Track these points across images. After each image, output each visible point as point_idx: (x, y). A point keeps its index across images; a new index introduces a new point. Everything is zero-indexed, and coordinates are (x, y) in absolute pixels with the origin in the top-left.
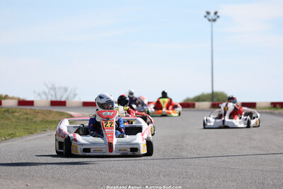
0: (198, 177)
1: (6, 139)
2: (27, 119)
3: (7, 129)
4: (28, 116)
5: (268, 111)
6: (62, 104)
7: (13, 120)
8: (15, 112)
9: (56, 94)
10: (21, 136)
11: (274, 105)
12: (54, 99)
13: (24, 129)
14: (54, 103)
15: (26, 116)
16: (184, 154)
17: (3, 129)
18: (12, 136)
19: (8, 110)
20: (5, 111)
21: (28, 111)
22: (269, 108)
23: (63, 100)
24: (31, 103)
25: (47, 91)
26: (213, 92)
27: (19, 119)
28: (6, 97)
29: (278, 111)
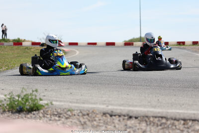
5: (177, 47)
7: (31, 53)
8: (31, 49)
11: (179, 43)
17: (27, 58)
19: (27, 48)
20: (25, 48)
21: (39, 48)
22: (176, 45)
26: (141, 37)
27: (34, 53)
28: (24, 41)
29: (182, 47)
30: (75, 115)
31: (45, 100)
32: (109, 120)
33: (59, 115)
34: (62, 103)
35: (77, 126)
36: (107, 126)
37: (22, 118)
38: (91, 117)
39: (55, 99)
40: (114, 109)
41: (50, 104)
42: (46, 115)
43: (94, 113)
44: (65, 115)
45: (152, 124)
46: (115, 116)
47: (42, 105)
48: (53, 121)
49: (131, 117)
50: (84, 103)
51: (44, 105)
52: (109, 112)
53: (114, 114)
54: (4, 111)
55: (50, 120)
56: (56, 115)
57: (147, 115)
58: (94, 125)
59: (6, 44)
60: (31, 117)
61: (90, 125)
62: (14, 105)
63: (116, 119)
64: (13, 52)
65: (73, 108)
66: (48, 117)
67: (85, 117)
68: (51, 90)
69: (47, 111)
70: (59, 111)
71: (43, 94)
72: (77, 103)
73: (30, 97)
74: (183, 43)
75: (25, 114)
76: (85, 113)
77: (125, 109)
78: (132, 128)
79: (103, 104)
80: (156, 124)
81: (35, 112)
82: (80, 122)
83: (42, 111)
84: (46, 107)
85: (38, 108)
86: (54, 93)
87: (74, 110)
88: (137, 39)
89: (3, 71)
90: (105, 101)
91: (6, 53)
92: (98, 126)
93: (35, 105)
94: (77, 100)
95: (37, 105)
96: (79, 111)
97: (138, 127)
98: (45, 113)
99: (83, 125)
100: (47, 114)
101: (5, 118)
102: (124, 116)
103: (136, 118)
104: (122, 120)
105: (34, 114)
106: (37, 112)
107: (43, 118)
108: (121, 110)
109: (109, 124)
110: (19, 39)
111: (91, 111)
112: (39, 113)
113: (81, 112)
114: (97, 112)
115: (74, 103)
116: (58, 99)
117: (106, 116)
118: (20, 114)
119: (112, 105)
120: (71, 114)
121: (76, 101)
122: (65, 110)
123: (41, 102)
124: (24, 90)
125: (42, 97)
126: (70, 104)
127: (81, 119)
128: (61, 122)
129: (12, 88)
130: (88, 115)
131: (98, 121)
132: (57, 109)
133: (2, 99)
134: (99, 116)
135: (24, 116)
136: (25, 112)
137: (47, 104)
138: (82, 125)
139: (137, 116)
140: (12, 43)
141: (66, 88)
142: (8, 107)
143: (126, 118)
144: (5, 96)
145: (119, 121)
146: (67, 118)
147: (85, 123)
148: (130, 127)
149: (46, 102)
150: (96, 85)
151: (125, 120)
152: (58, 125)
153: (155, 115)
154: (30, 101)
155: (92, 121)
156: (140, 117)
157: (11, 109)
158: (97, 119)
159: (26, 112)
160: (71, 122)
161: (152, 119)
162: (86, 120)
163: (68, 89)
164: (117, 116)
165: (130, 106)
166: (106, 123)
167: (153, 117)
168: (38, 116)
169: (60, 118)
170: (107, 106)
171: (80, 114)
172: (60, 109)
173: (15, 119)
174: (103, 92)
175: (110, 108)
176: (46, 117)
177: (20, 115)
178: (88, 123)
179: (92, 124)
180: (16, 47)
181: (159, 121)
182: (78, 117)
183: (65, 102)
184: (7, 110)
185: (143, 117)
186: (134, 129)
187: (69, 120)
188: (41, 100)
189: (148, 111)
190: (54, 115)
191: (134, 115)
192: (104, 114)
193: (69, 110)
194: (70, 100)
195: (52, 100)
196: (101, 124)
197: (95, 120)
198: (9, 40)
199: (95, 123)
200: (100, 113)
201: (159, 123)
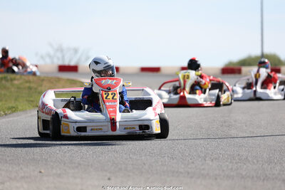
0: (255, 161)
1: (6, 114)
2: (30, 88)
3: (6, 101)
4: (32, 85)
6: (74, 69)
7: (13, 89)
8: (15, 79)
9: (63, 57)
10: (24, 110)
12: (61, 63)
13: (27, 100)
14: (63, 69)
15: (28, 85)
16: (233, 132)
18: (13, 110)
19: (5, 78)
23: (72, 64)
25: (52, 53)
27: (19, 88)
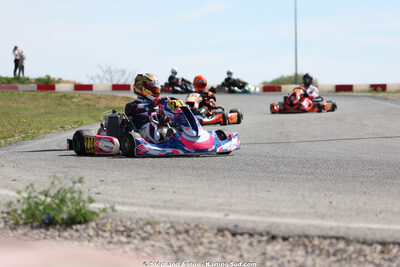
1: (73, 128)
2: (88, 105)
3: (70, 116)
4: (90, 102)
5: (368, 94)
6: (125, 87)
7: (73, 107)
8: (71, 98)
11: (375, 88)
12: (115, 83)
14: (116, 87)
15: (86, 102)
17: (65, 116)
18: (79, 124)
19: (65, 96)
20: (61, 97)
21: (89, 96)
23: (121, 82)
24: (89, 87)
25: (101, 74)
26: (296, 74)
28: (60, 81)
29: (381, 94)
30: (160, 233)
31: (100, 202)
32: (229, 243)
33: (128, 232)
34: (135, 209)
35: (165, 254)
36: (225, 255)
37: (53, 237)
38: (192, 237)
39: (119, 199)
40: (239, 220)
41: (110, 211)
42: (101, 233)
43: (200, 229)
44: (140, 232)
45: (317, 252)
46: (242, 234)
47: (94, 213)
48: (115, 243)
49: (274, 238)
50: (179, 209)
51: (97, 211)
52: (230, 226)
53: (240, 231)
54: (17, 224)
55: (110, 243)
56: (122, 232)
57: (307, 233)
58: (199, 252)
59: (21, 87)
60: (72, 236)
61: (191, 253)
62: (37, 213)
63: (244, 241)
64: (36, 103)
65: (157, 219)
66: (106, 237)
67: (181, 237)
68: (113, 182)
69: (104, 225)
70: (129, 223)
71: (96, 190)
72: (164, 208)
73: (69, 195)
74: (383, 87)
75: (59, 231)
76: (181, 228)
77: (262, 221)
78: (277, 259)
79: (218, 211)
80: (324, 252)
81: (78, 227)
82: (171, 246)
83: (93, 224)
84: (101, 215)
85: (85, 218)
86: (119, 188)
87: (158, 223)
88: (290, 78)
89: (16, 142)
90: (221, 205)
91: (22, 105)
92: (207, 254)
93: (79, 211)
94: (165, 202)
95: (83, 211)
96: (169, 225)
97: (288, 258)
98: (100, 229)
99: (178, 254)
100: (104, 231)
101: (19, 239)
102: (261, 235)
103: (285, 239)
104: (255, 243)
105: (77, 231)
106: (83, 226)
107: (95, 239)
108: (255, 222)
109: (230, 251)
110: (48, 77)
111: (193, 225)
112: (87, 228)
113: (172, 227)
114: (206, 227)
115: (160, 207)
116: (126, 200)
117: (223, 236)
118: (47, 229)
119: (235, 212)
120: (152, 232)
121: (162, 204)
122: (141, 223)
123: (93, 207)
124: (56, 182)
125: (93, 196)
126: (151, 211)
127: (173, 241)
128: (132, 246)
129: (32, 178)
130: (187, 232)
131: (208, 246)
132: (124, 220)
133: (13, 199)
134: (210, 235)
135: (57, 234)
136: (58, 227)
137: (104, 210)
138: (175, 252)
139: (286, 236)
140: (35, 87)
141: (142, 179)
142: (24, 216)
143: (265, 238)
144: (19, 192)
145: (251, 244)
146: (144, 239)
147: (181, 248)
148: (272, 258)
149: (102, 206)
150: (204, 171)
151: (262, 244)
152: (125, 252)
153: (324, 233)
154: (69, 204)
155: (195, 245)
156: (293, 237)
157: (31, 220)
158: (205, 241)
159: (61, 225)
160: (153, 246)
161: (316, 242)
162: (183, 243)
163: (147, 179)
164: (246, 236)
165: (272, 214)
166: (224, 250)
167: (319, 237)
168: (85, 235)
169: (130, 239)
170: (227, 215)
171: (171, 231)
172: (131, 220)
173: (38, 239)
174: (217, 186)
175: (233, 218)
176: (102, 236)
177: (49, 233)
178: (186, 249)
179: (196, 250)
180: (43, 93)
181: (331, 244)
182: (166, 236)
183: (140, 205)
184: (21, 222)
185: (300, 236)
186: (280, 261)
187: (147, 243)
188: (91, 201)
189: (309, 226)
190: (117, 231)
191: (281, 234)
192: (220, 231)
193: (148, 223)
194: (152, 203)
195: (114, 202)
196: (212, 252)
197: (201, 244)
198: (28, 79)
199: (201, 249)
200: (212, 228)
201: (332, 251)
